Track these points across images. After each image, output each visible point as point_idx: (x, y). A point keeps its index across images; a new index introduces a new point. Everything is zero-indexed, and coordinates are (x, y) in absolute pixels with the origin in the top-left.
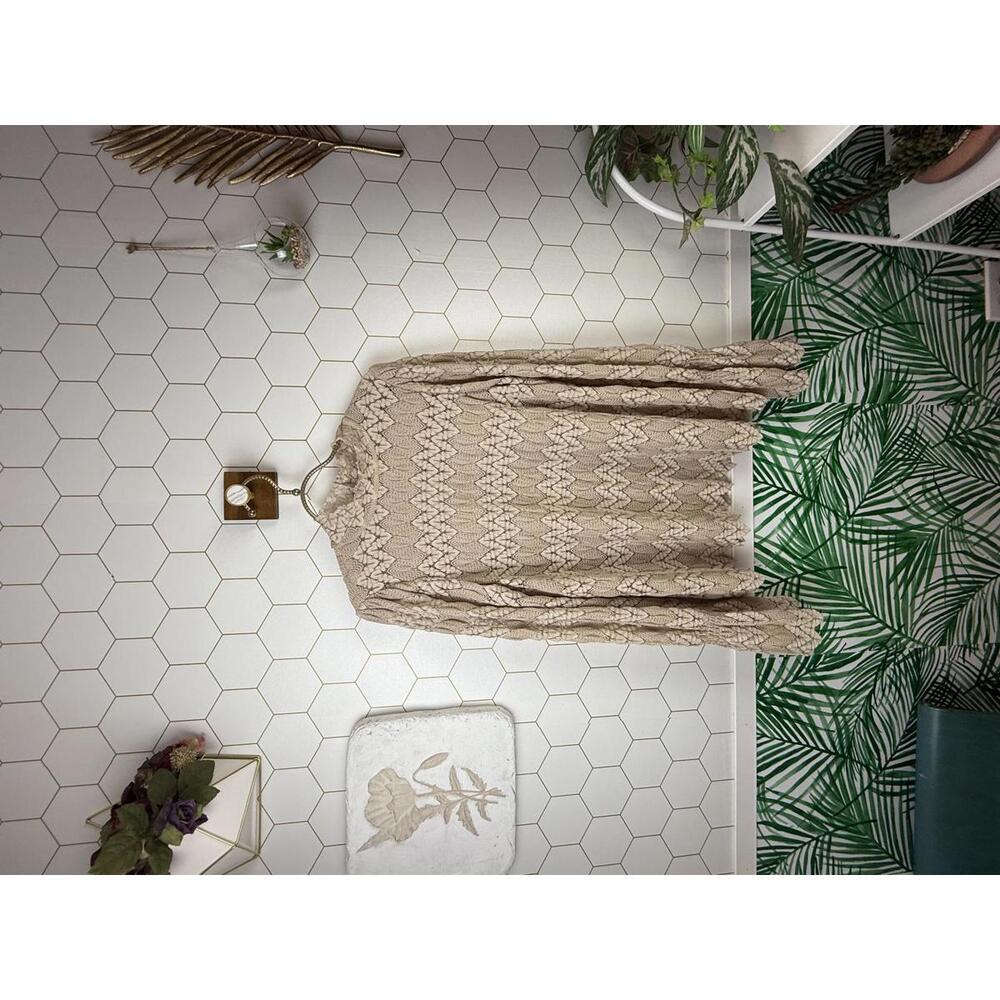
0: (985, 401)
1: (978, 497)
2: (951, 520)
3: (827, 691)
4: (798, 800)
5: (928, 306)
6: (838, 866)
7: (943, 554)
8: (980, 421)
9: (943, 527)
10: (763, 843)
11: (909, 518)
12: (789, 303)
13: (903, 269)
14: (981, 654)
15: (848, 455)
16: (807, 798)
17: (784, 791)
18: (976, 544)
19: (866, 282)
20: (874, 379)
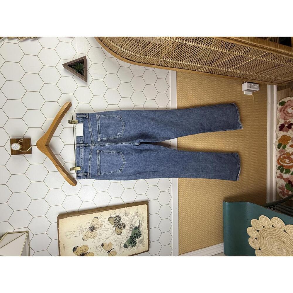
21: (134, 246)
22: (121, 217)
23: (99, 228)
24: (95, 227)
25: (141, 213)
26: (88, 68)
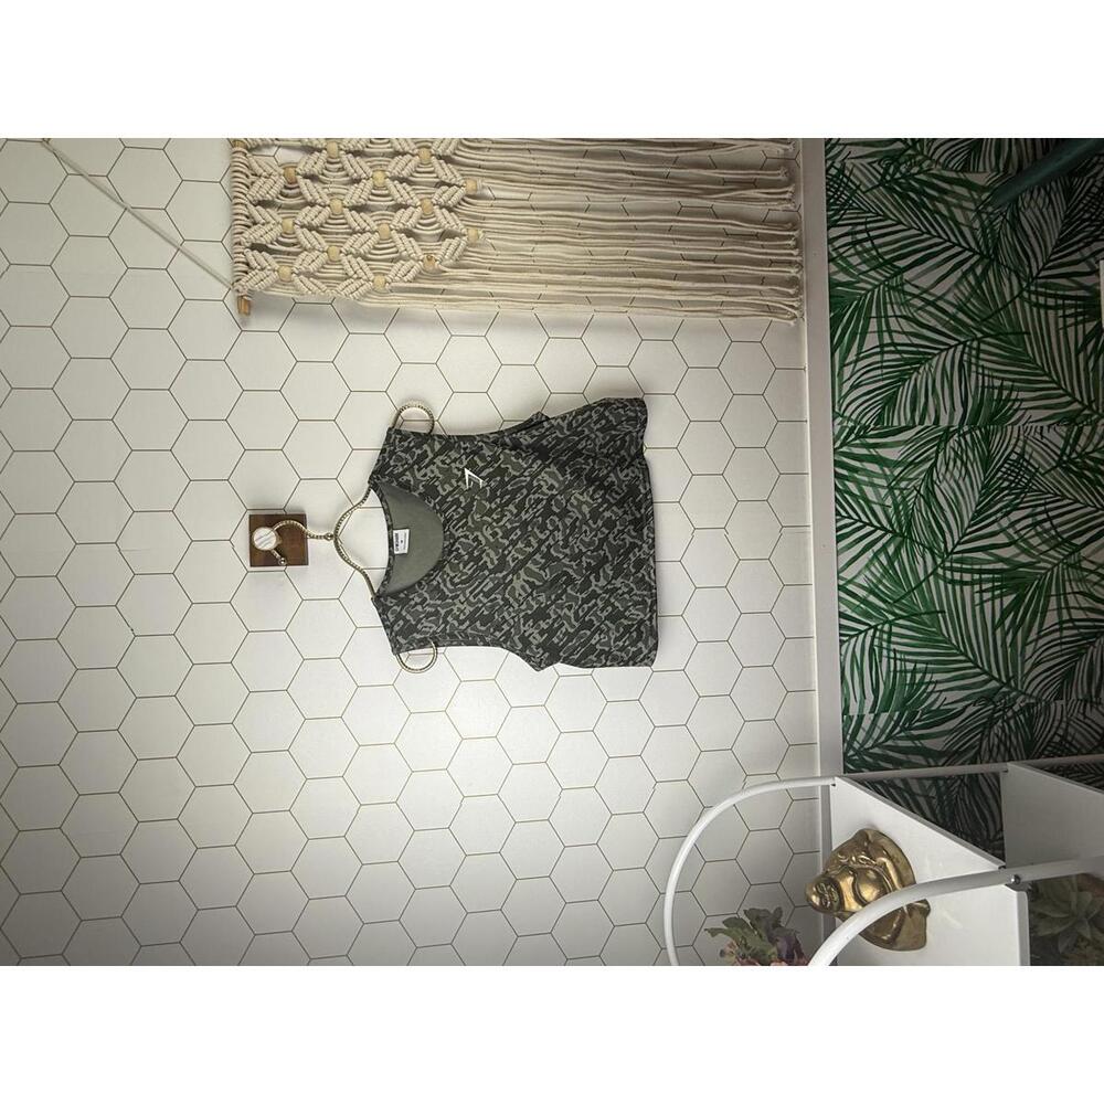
1: (1097, 530)
2: (1066, 557)
3: (927, 753)
5: (1035, 314)
7: (1058, 595)
9: (1058, 565)
11: (1018, 555)
12: (874, 314)
13: (1004, 272)
15: (946, 486)
18: (1096, 584)
19: (962, 288)
20: (973, 398)
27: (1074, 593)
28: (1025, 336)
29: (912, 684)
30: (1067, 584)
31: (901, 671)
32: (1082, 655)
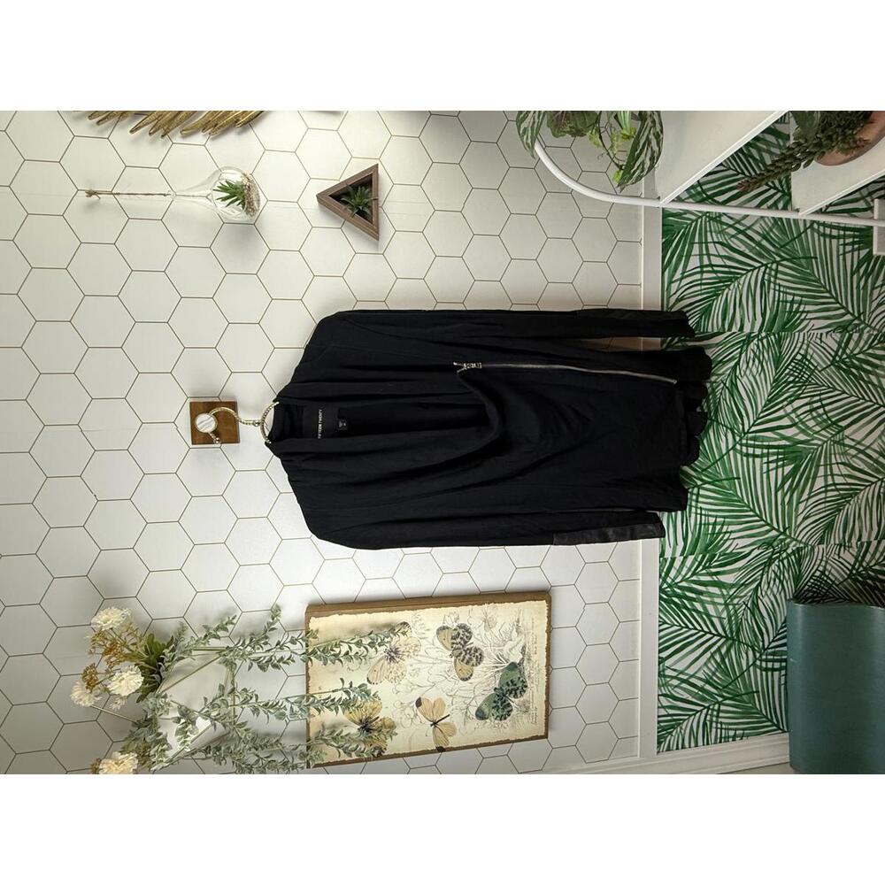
0: (868, 329)
1: (859, 414)
2: (833, 436)
3: (720, 585)
4: (692, 676)
5: (822, 242)
6: (725, 729)
7: (825, 465)
8: (864, 346)
9: (826, 442)
10: (663, 712)
11: (797, 434)
12: (697, 240)
14: (854, 551)
15: (745, 377)
16: (700, 674)
17: (681, 669)
18: (854, 456)
20: (770, 309)
21: (505, 719)
22: (472, 630)
23: (412, 654)
24: (401, 649)
25: (530, 624)
26: (382, 199)
27: (837, 463)
28: (813, 260)
29: (713, 533)
30: (833, 456)
31: (705, 524)
32: (840, 510)
